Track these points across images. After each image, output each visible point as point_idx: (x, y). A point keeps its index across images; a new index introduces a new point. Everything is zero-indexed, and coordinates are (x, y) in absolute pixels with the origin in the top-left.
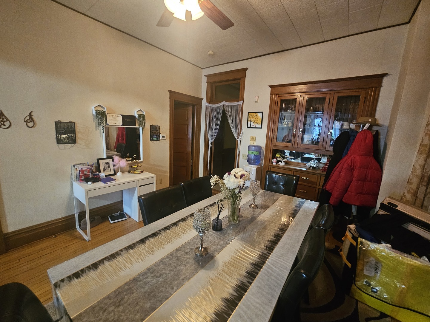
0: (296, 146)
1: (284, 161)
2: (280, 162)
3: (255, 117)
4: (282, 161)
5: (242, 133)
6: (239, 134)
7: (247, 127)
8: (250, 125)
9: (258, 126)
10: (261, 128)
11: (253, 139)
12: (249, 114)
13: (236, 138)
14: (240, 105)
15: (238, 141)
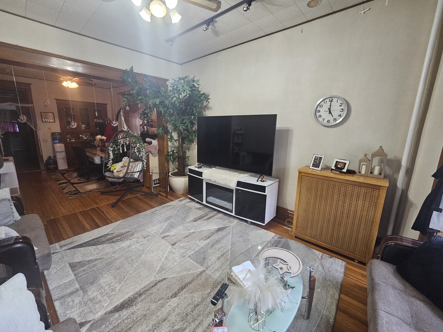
0: (80, 130)
3: (48, 115)
5: (38, 125)
6: (36, 126)
7: (43, 122)
8: (45, 120)
9: (51, 121)
10: (55, 122)
11: (50, 129)
12: (42, 113)
13: (34, 129)
14: (31, 107)
15: (37, 131)
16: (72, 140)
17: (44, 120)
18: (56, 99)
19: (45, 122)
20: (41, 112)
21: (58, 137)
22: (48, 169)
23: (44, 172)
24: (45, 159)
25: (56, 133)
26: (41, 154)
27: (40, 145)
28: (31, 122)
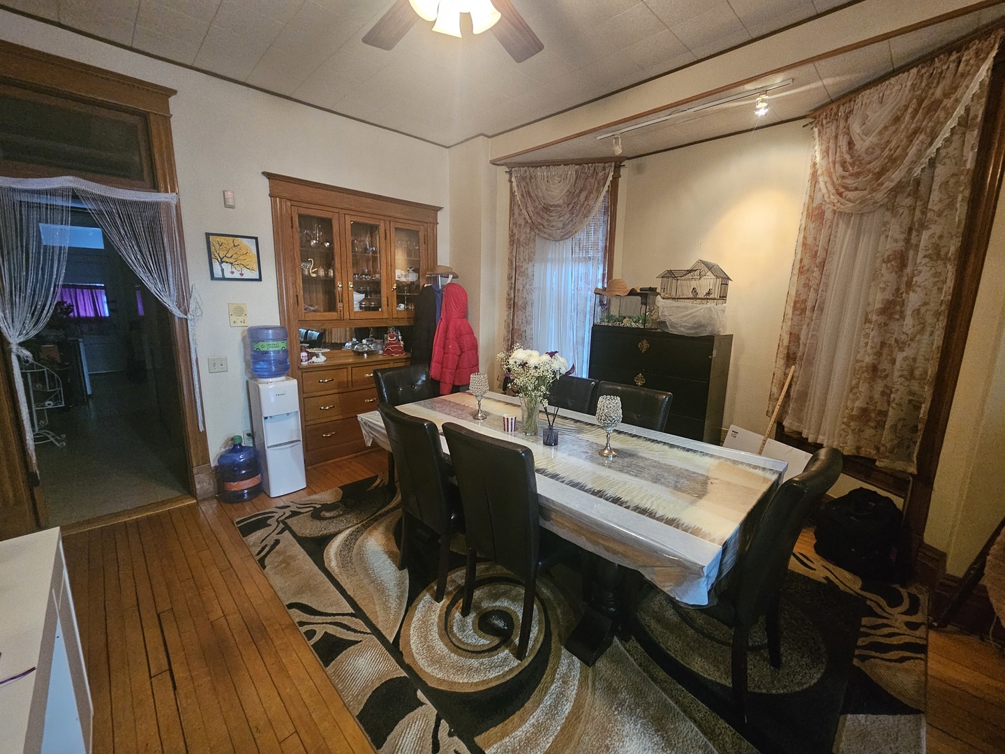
0: (347, 316)
1: (323, 354)
2: (315, 357)
3: (236, 249)
4: (320, 354)
5: (194, 294)
6: (183, 298)
7: (213, 277)
8: (223, 270)
9: (248, 274)
10: (260, 279)
11: (240, 311)
12: (211, 237)
13: (177, 313)
14: (168, 205)
15: (186, 320)
16: (317, 356)
17: (218, 273)
18: (269, 175)
19: (224, 279)
20: (208, 235)
21: (273, 347)
22: (226, 498)
23: (209, 510)
24: (216, 448)
25: (268, 328)
26: (201, 429)
27: (197, 386)
28: (164, 280)
